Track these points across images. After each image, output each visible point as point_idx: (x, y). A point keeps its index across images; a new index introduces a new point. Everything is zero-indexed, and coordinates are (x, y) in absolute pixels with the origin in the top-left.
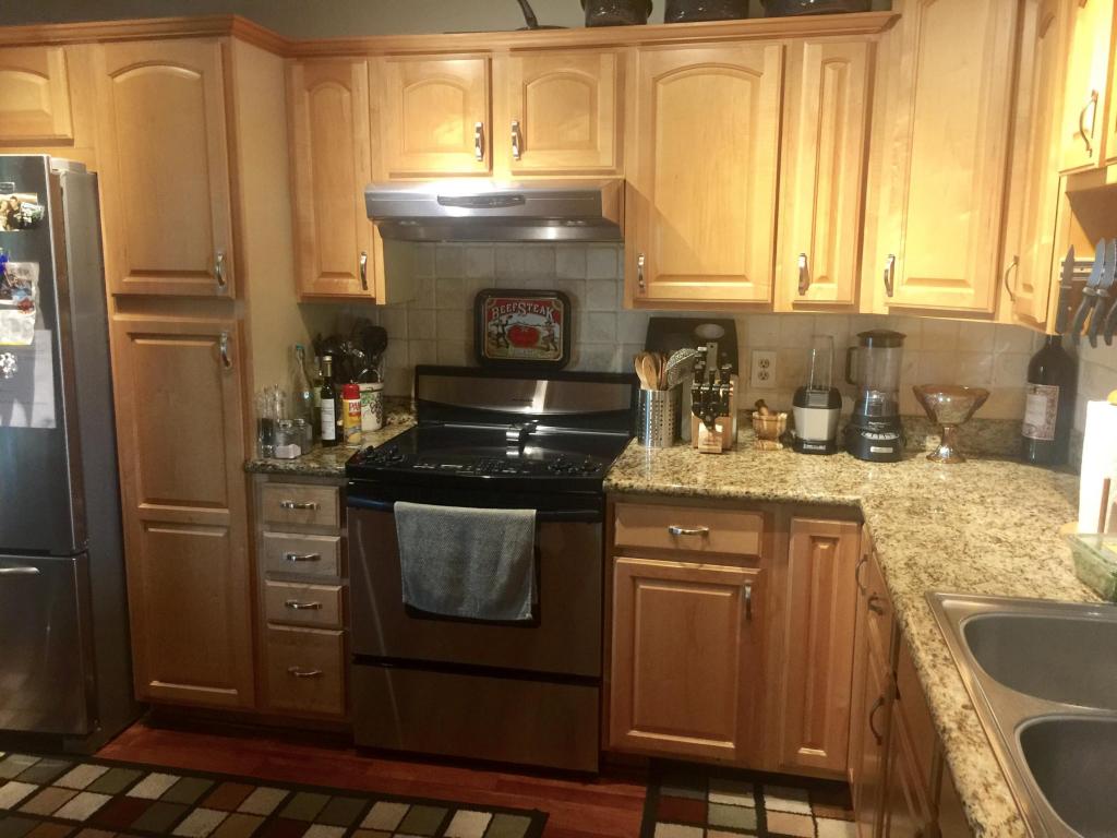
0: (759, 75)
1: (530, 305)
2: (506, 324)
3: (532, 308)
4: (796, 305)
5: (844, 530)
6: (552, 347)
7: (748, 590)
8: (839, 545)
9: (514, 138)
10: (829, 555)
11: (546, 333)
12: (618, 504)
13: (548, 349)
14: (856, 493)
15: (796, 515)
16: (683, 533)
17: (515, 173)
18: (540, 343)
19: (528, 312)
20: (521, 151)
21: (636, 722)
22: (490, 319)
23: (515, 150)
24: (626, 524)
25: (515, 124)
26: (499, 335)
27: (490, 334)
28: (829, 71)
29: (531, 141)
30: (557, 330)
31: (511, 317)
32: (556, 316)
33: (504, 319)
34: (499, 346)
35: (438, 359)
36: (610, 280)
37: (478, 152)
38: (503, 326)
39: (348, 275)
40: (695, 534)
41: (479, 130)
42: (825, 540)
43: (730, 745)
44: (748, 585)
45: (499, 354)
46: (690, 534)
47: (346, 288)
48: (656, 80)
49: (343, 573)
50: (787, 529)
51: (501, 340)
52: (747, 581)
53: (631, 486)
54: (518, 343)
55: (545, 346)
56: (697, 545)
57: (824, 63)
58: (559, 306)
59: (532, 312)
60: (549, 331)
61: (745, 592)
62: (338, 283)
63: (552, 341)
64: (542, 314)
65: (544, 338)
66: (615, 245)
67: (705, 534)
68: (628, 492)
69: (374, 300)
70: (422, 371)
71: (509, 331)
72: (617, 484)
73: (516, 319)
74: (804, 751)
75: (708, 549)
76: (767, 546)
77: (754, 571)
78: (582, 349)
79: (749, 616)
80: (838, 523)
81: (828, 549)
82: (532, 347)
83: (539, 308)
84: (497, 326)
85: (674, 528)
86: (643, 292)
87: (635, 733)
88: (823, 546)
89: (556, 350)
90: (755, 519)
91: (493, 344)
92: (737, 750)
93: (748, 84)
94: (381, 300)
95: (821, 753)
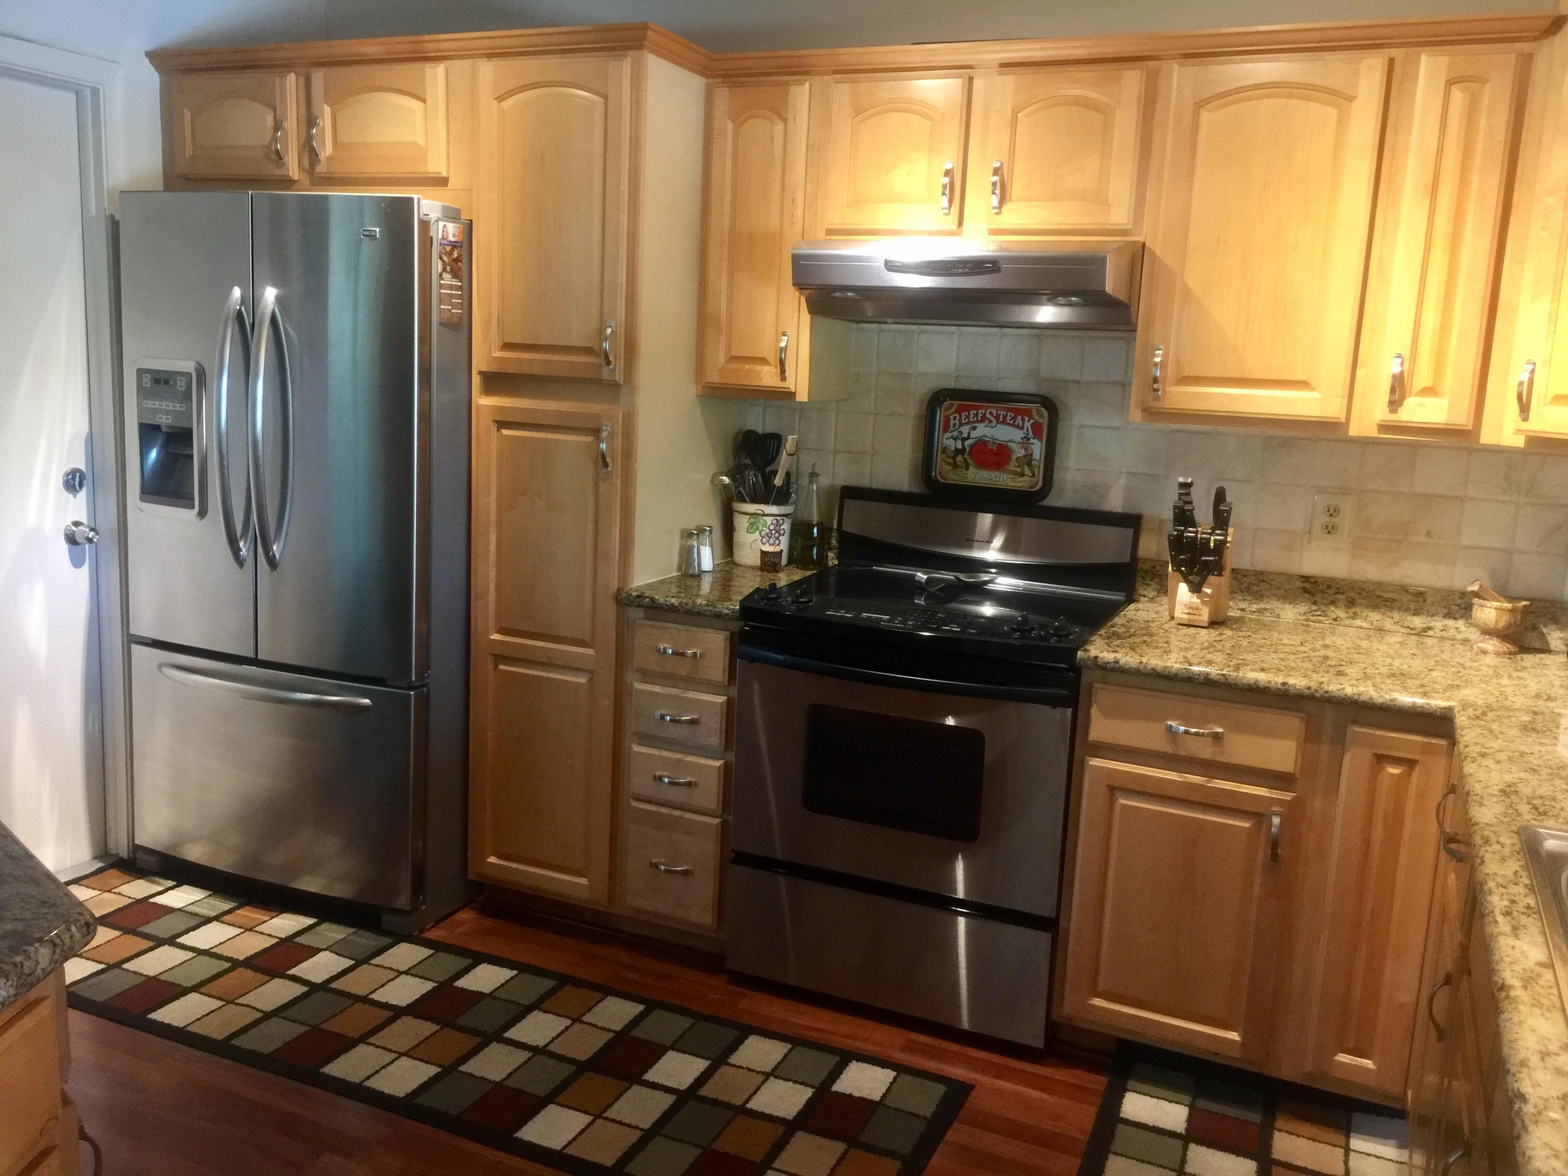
0: (1351, 99)
1: (1002, 413)
2: (968, 438)
3: (1005, 417)
4: (1384, 427)
5: (1426, 749)
6: (1027, 471)
7: (1276, 820)
8: (1417, 768)
9: (994, 184)
10: (1401, 783)
11: (1022, 453)
12: (1095, 685)
13: (1022, 475)
14: (1448, 699)
15: (1355, 722)
16: (1186, 732)
17: (995, 232)
18: (1012, 466)
19: (998, 422)
20: (1002, 201)
21: (1102, 985)
22: (946, 428)
23: (995, 200)
24: (1109, 713)
25: (998, 165)
26: (957, 452)
27: (944, 450)
28: (1458, 96)
29: (1017, 189)
30: (1037, 448)
31: (974, 428)
32: (1037, 430)
33: (965, 430)
34: (955, 466)
35: (871, 479)
36: (1115, 383)
37: (945, 201)
38: (964, 440)
39: (763, 361)
40: (1203, 735)
41: (948, 173)
42: (1397, 761)
43: (1234, 1036)
44: (1276, 814)
45: (953, 477)
46: (1196, 734)
47: (761, 379)
48: (1199, 105)
49: (727, 746)
50: (1340, 742)
51: (959, 458)
52: (1275, 809)
53: (1117, 662)
54: (982, 464)
55: (1018, 469)
56: (1206, 751)
57: (1450, 83)
58: (1042, 416)
59: (1004, 422)
60: (1026, 449)
61: (1270, 825)
62: (748, 370)
63: (1029, 464)
64: (1018, 427)
65: (1018, 459)
66: (1124, 334)
67: (1217, 737)
68: (1113, 670)
69: (790, 395)
70: (850, 493)
71: (972, 447)
72: (1096, 657)
73: (982, 431)
74: (1343, 1058)
75: (1221, 759)
76: (1307, 760)
77: (1287, 796)
78: (1069, 476)
79: (1275, 856)
80: (1419, 738)
81: (1399, 776)
82: (997, 469)
83: (1014, 418)
84: (955, 439)
85: (1173, 724)
86: (1157, 399)
87: (1098, 1002)
88: (1394, 771)
89: (1034, 476)
90: (1293, 722)
91: (948, 464)
92: (1244, 1044)
93: (1333, 112)
94: (802, 396)
95: (1368, 1063)
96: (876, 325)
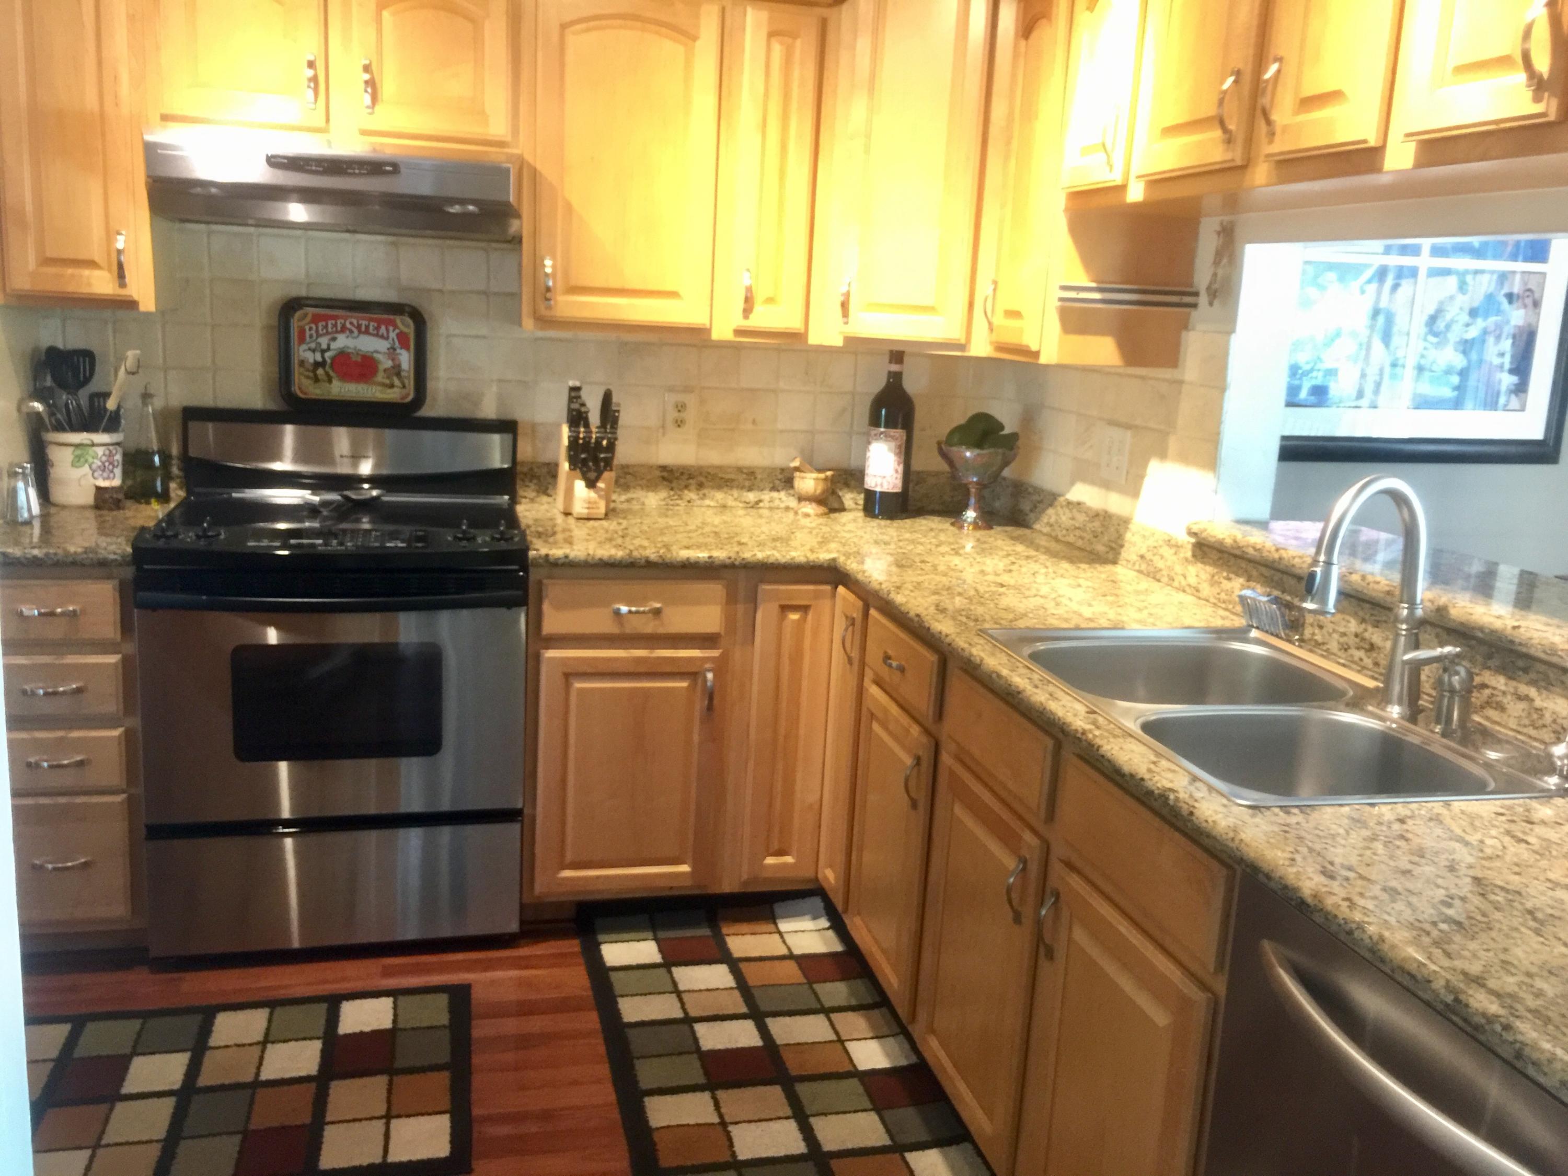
0: (695, 38)
1: (364, 323)
2: (329, 349)
3: (367, 327)
4: (738, 332)
5: (817, 596)
6: (397, 382)
7: (710, 676)
8: (810, 613)
9: (366, 82)
10: (800, 626)
11: (389, 364)
12: (545, 581)
13: (392, 386)
14: (829, 551)
15: (762, 581)
16: (630, 612)
17: (364, 133)
18: (380, 377)
19: (360, 332)
20: (375, 99)
21: (569, 857)
22: (302, 340)
23: (367, 99)
24: (559, 606)
25: (367, 62)
26: (317, 365)
27: (302, 363)
29: (388, 88)
30: (406, 359)
31: (334, 339)
32: (402, 338)
33: (324, 341)
34: (316, 380)
35: (215, 398)
36: (478, 293)
37: (311, 93)
38: (323, 352)
39: (92, 264)
40: (644, 612)
41: (311, 65)
42: (795, 608)
43: (685, 868)
44: (709, 671)
45: (314, 391)
46: (637, 612)
47: (89, 284)
48: (564, 27)
49: (128, 709)
50: (753, 600)
51: (320, 371)
52: (708, 666)
53: (566, 557)
54: (346, 376)
55: (387, 381)
56: (650, 627)
57: (771, 35)
58: (407, 326)
59: (367, 332)
60: (393, 360)
61: (705, 680)
62: (73, 276)
63: (398, 374)
64: (382, 337)
65: (385, 370)
67: (657, 612)
68: (563, 565)
69: (131, 304)
70: (192, 414)
71: (333, 359)
72: (547, 555)
73: (342, 342)
74: (770, 861)
75: (661, 630)
76: (730, 620)
77: (715, 653)
78: (441, 385)
79: (710, 708)
80: (811, 587)
81: (799, 620)
82: (366, 382)
83: (378, 328)
84: (314, 351)
85: (617, 606)
86: (549, 308)
87: (567, 873)
88: (794, 616)
89: (404, 387)
90: (716, 589)
91: (308, 377)
92: (692, 873)
93: (681, 49)
94: (148, 303)
95: (789, 859)
96: (203, 226)
